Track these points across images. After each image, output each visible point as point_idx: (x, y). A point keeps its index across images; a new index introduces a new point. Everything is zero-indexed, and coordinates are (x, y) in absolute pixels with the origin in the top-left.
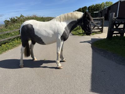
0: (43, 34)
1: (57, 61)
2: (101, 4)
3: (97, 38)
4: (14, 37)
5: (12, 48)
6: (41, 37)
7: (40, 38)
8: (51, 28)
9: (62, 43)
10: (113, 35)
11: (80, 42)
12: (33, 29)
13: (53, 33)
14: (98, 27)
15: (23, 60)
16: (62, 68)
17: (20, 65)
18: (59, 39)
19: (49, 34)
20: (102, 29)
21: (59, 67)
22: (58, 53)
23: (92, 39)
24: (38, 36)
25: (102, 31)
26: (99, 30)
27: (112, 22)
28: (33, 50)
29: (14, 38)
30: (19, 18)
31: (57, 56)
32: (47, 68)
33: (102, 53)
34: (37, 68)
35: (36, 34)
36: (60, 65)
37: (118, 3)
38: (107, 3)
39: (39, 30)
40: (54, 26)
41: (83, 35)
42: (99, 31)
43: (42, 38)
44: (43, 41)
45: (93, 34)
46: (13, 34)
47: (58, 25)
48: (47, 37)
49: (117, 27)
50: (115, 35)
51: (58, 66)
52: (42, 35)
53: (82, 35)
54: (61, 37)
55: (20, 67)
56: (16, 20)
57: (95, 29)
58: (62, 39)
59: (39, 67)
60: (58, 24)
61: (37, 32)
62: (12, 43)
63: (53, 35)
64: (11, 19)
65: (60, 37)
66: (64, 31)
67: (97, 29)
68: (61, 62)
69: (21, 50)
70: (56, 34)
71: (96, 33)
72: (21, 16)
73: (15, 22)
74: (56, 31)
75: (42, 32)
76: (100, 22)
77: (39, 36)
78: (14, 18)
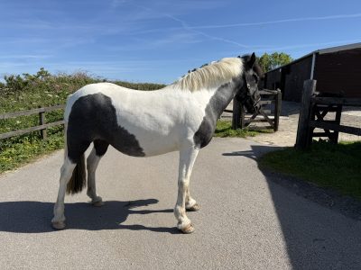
0: (142, 126)
1: (179, 207)
2: (262, 58)
3: (266, 144)
4: (21, 132)
5: (14, 166)
6: (135, 134)
7: (133, 136)
8: (167, 108)
9: (197, 151)
10: (314, 138)
11: (224, 155)
12: (113, 109)
13: (172, 123)
14: (266, 115)
15: (66, 205)
16: (192, 229)
17: (54, 220)
18: (189, 141)
19: (160, 126)
20: (276, 120)
21: (185, 229)
22: (181, 184)
23: (252, 147)
24: (126, 132)
25: (274, 126)
26: (268, 124)
27: (311, 103)
28: (94, 173)
29: (22, 137)
30: (33, 80)
31: (179, 192)
32: (143, 231)
33: (295, 185)
34: (113, 232)
35: (120, 123)
36: (186, 221)
37: (310, 57)
38: (275, 56)
39: (132, 114)
40: (175, 105)
41: (225, 136)
42: (268, 128)
43: (137, 138)
44: (141, 145)
45: (253, 133)
46: (18, 122)
47: (187, 102)
48: (154, 135)
49: (321, 117)
50: (317, 139)
51: (180, 222)
52: (140, 129)
53: (222, 134)
54: (196, 134)
55: (53, 228)
56: (26, 83)
57: (257, 121)
58: (196, 143)
59: (115, 226)
60: (188, 99)
61: (125, 120)
62: (13, 150)
63: (172, 129)
64: (11, 79)
65: (191, 137)
66: (204, 118)
67: (262, 121)
68: (188, 210)
69: (63, 171)
70: (181, 125)
71: (260, 131)
72: (40, 73)
73: (21, 89)
74: (182, 117)
75: (141, 118)
76: (270, 102)
77: (130, 132)
78: (18, 77)
